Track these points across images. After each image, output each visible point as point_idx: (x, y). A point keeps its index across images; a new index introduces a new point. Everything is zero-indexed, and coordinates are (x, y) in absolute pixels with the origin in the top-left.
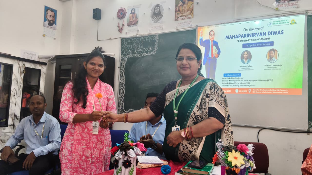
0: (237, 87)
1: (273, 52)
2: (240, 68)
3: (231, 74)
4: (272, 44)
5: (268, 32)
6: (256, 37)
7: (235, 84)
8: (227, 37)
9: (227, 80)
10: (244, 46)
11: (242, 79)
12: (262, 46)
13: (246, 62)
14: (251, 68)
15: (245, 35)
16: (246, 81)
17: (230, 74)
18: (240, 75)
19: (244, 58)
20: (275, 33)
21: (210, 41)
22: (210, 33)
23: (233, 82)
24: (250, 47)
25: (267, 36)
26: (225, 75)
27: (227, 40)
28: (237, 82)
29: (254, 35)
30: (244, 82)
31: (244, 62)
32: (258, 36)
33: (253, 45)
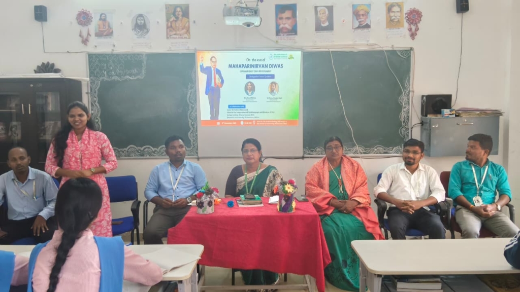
0: (243, 119)
1: (274, 85)
2: (245, 100)
3: (236, 105)
4: (272, 77)
5: (270, 65)
6: (259, 69)
7: (240, 116)
8: (230, 66)
9: (232, 111)
10: (248, 77)
11: (247, 111)
12: (264, 78)
13: (250, 93)
14: (255, 100)
15: (249, 66)
16: (249, 112)
17: (234, 105)
18: (244, 106)
19: (248, 89)
20: (275, 66)
21: (212, 69)
22: (211, 60)
23: (239, 114)
24: (253, 78)
25: (268, 69)
26: (230, 106)
27: (231, 69)
28: (241, 114)
29: (256, 66)
30: (248, 114)
31: (248, 94)
32: (260, 67)
33: (256, 77)
